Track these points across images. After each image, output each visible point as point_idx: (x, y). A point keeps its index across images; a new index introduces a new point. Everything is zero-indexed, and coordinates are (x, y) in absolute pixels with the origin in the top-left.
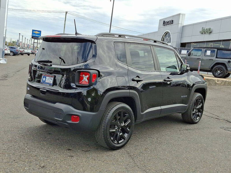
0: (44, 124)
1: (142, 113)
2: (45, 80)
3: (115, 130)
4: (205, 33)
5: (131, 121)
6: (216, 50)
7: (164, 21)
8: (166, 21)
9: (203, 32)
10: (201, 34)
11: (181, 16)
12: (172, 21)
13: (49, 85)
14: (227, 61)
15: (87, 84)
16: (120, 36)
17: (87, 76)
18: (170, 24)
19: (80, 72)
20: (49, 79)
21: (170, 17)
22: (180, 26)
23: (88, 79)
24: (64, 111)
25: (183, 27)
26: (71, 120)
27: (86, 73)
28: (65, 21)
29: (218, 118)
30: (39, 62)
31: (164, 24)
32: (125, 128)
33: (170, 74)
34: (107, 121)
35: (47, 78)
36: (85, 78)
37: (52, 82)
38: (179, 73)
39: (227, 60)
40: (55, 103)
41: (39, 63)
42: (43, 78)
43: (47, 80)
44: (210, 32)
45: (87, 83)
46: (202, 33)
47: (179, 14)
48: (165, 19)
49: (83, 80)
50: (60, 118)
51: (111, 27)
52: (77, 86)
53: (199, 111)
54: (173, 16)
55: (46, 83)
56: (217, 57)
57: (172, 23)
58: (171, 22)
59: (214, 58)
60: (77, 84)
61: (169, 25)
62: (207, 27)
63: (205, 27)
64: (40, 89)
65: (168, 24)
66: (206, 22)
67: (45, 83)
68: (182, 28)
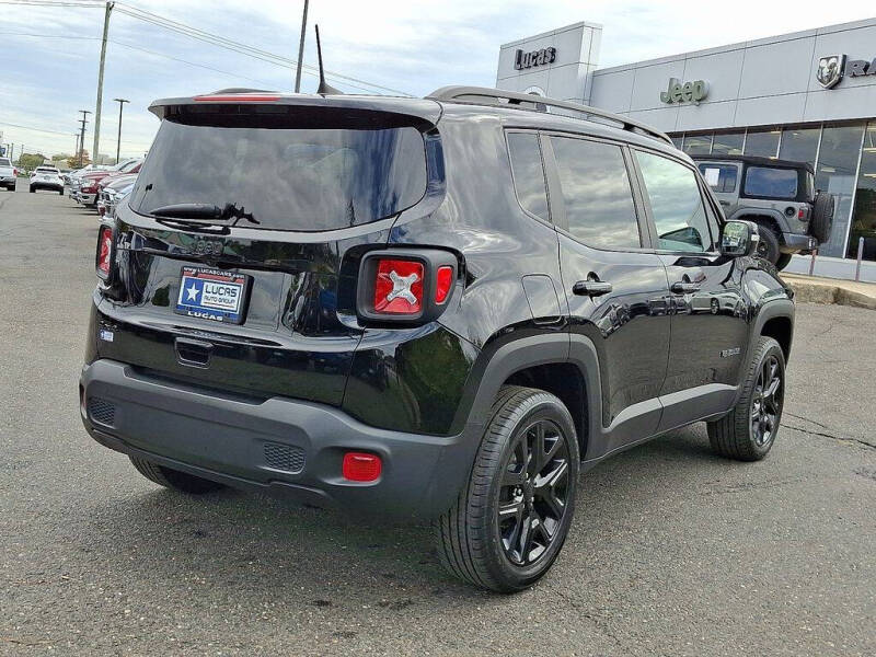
0: (155, 487)
1: (607, 430)
2: (199, 296)
3: (515, 510)
4: (681, 101)
5: (569, 465)
6: (740, 166)
7: (520, 52)
8: (526, 51)
9: (676, 96)
10: (664, 104)
11: (587, 32)
12: (554, 51)
13: (220, 318)
14: (783, 210)
15: (415, 313)
16: (514, 101)
17: (413, 278)
18: (544, 63)
19: (377, 259)
20: (222, 291)
21: (545, 36)
22: (583, 71)
23: (414, 288)
24: (310, 434)
25: (595, 75)
26: (339, 476)
27: (405, 265)
28: (105, 41)
29: (826, 432)
30: (161, 216)
31: (519, 62)
32: (550, 498)
33: (676, 264)
34: (490, 473)
35: (209, 286)
36: (402, 288)
37: (234, 305)
38: (712, 259)
39: (783, 205)
40: (260, 399)
41: (159, 221)
42: (189, 285)
43: (207, 298)
44: (699, 96)
45: (415, 309)
46: (670, 102)
47: (580, 27)
48: (524, 42)
49: (390, 297)
50: (290, 468)
51: (303, 69)
52: (362, 321)
53: (769, 410)
54: (555, 33)
55: (204, 311)
56: (742, 195)
57: (552, 61)
58: (549, 55)
59: (733, 197)
60: (365, 312)
61: (540, 68)
62: (688, 77)
63: (679, 78)
64: (179, 339)
65: (536, 65)
66: (686, 58)
67: (198, 311)
68: (589, 80)
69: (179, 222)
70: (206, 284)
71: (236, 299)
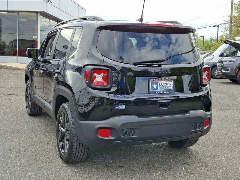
69: (144, 65)
70: (159, 83)
71: (171, 86)
